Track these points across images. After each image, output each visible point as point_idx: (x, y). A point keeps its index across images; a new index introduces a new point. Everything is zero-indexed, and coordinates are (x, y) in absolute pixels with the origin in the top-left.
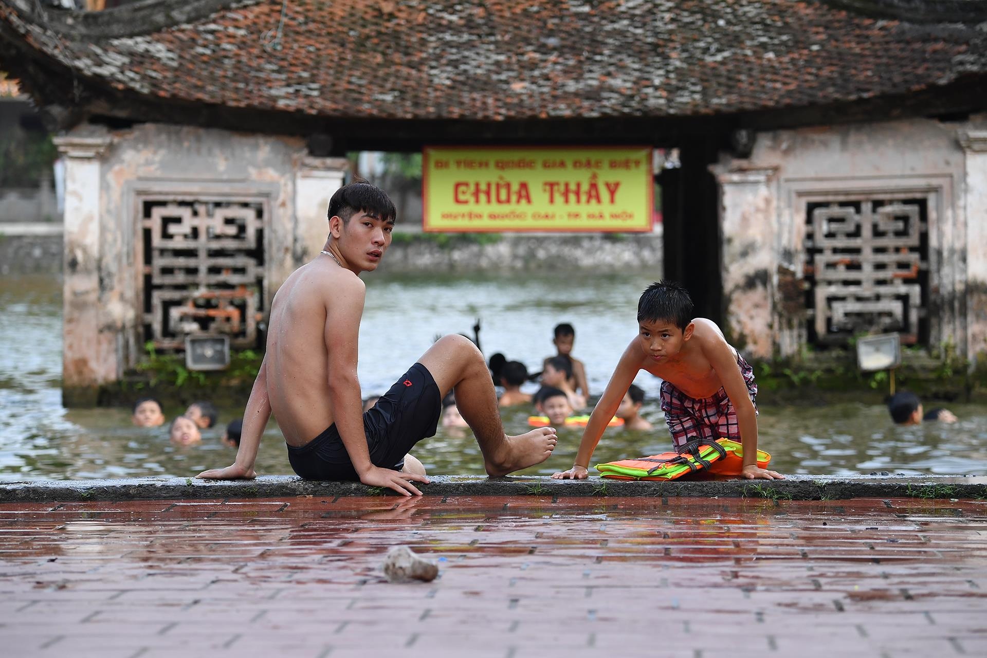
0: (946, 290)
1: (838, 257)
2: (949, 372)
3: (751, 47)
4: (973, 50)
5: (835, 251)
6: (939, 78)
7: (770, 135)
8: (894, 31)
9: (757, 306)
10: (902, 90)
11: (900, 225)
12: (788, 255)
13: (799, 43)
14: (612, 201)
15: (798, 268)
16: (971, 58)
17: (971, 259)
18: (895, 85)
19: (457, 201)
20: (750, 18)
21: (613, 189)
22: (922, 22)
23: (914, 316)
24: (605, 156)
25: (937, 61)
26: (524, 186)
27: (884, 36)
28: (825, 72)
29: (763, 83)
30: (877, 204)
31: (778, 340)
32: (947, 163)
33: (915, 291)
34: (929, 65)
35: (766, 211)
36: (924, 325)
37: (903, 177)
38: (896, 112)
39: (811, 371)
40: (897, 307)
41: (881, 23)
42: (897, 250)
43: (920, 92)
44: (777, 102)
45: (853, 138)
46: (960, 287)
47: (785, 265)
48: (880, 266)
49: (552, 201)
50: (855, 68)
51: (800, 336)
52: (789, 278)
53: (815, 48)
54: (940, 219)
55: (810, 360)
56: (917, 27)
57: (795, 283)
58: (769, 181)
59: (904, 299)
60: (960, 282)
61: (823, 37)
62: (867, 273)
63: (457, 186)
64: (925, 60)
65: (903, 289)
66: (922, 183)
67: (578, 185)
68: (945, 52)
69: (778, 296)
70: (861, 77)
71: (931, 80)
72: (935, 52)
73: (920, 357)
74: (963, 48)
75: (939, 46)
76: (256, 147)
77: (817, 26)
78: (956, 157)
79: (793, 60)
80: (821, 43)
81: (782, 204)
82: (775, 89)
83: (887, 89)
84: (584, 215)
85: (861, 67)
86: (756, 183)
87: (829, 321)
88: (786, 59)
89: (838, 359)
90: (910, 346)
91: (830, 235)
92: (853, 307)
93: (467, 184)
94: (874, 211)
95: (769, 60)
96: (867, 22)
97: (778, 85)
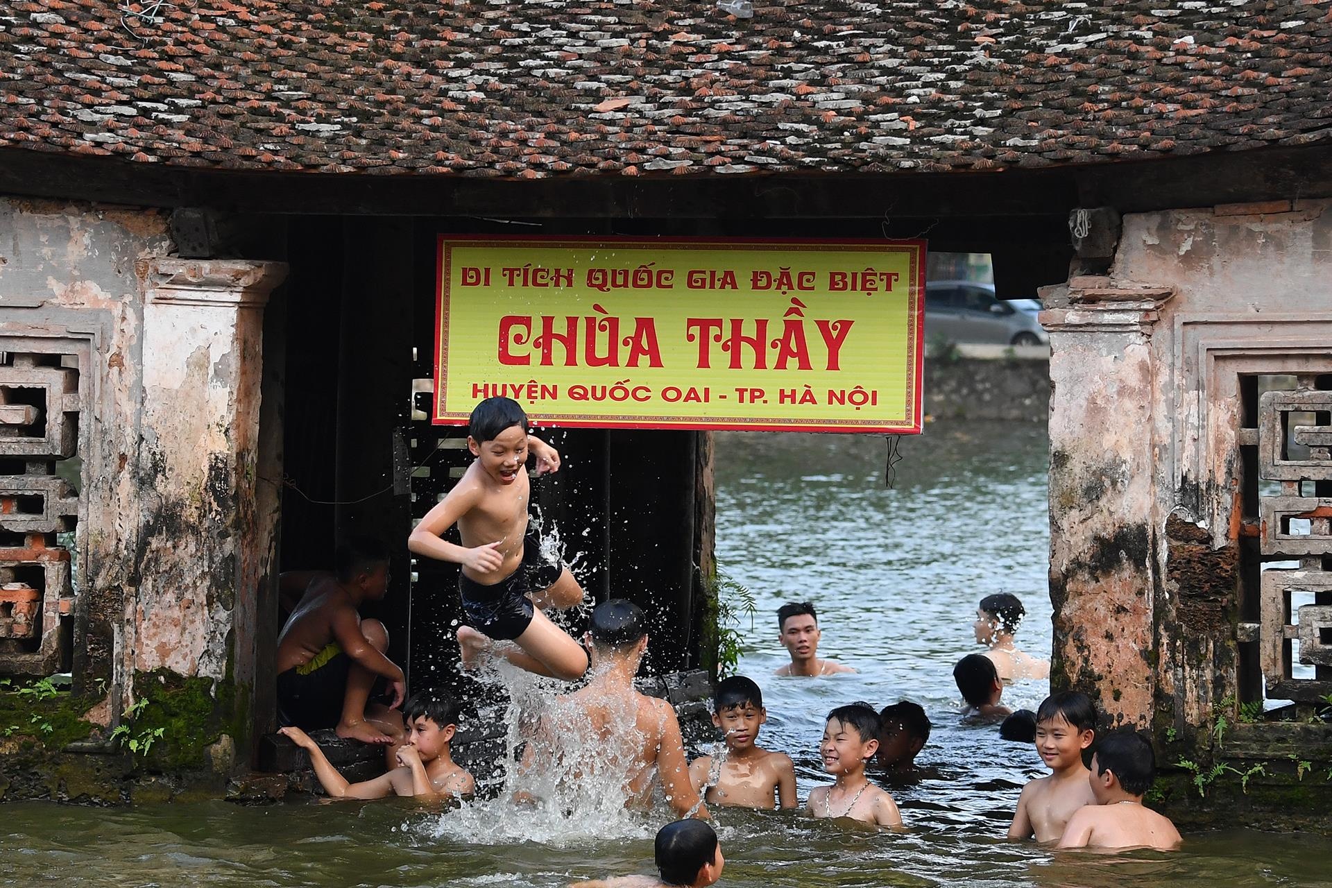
1: (1312, 501)
14: (833, 365)
15: (1219, 525)
19: (505, 358)
21: (835, 336)
24: (822, 262)
26: (645, 325)
35: (1144, 394)
47: (1187, 516)
49: (704, 362)
51: (1221, 681)
52: (1196, 547)
53: (1292, 24)
57: (1211, 559)
63: (507, 323)
67: (762, 325)
76: (65, 235)
84: (772, 395)
86: (1120, 327)
88: (1217, 49)
93: (526, 321)
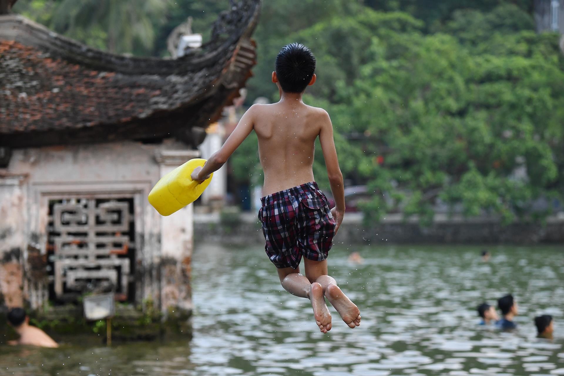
0: (147, 262)
1: (71, 239)
2: (148, 321)
3: (10, 89)
4: (164, 94)
5: (70, 234)
6: (140, 113)
7: (22, 152)
8: (111, 80)
9: (12, 274)
10: (114, 121)
11: (115, 217)
12: (35, 237)
13: (45, 87)
15: (42, 247)
16: (163, 99)
17: (164, 240)
18: (109, 118)
20: (10, 69)
22: (130, 74)
23: (125, 281)
25: (139, 101)
27: (105, 83)
28: (62, 108)
29: (16, 114)
30: (99, 202)
31: (28, 298)
32: (148, 173)
33: (126, 263)
34: (133, 104)
35: (19, 206)
36: (132, 287)
37: (116, 182)
38: (111, 137)
39: (51, 321)
40: (113, 275)
41: (103, 74)
42: (114, 234)
43: (127, 123)
44: (26, 128)
45: (81, 154)
46: (157, 261)
47: (33, 244)
48: (100, 246)
50: (83, 105)
51: (43, 296)
52: (35, 254)
53: (56, 90)
54: (143, 213)
55: (50, 313)
56: (126, 77)
57: (40, 258)
58: (21, 184)
59: (118, 268)
60: (157, 257)
61: (62, 83)
62: (92, 250)
64: (131, 101)
65: (117, 262)
66: (129, 187)
68: (145, 95)
69: (27, 267)
70: (87, 111)
71: (134, 115)
72: (138, 95)
73: (129, 310)
74: (157, 92)
75: (141, 91)
77: (59, 75)
78: (154, 169)
79: (39, 99)
80: (61, 88)
81: (31, 201)
82: (25, 119)
83: (104, 120)
85: (87, 104)
86: (12, 186)
87: (64, 284)
88: (34, 98)
89: (71, 312)
90: (122, 302)
91: (66, 223)
92: (83, 274)
94: (97, 206)
95: (22, 98)
96: (93, 73)
97: (28, 116)
